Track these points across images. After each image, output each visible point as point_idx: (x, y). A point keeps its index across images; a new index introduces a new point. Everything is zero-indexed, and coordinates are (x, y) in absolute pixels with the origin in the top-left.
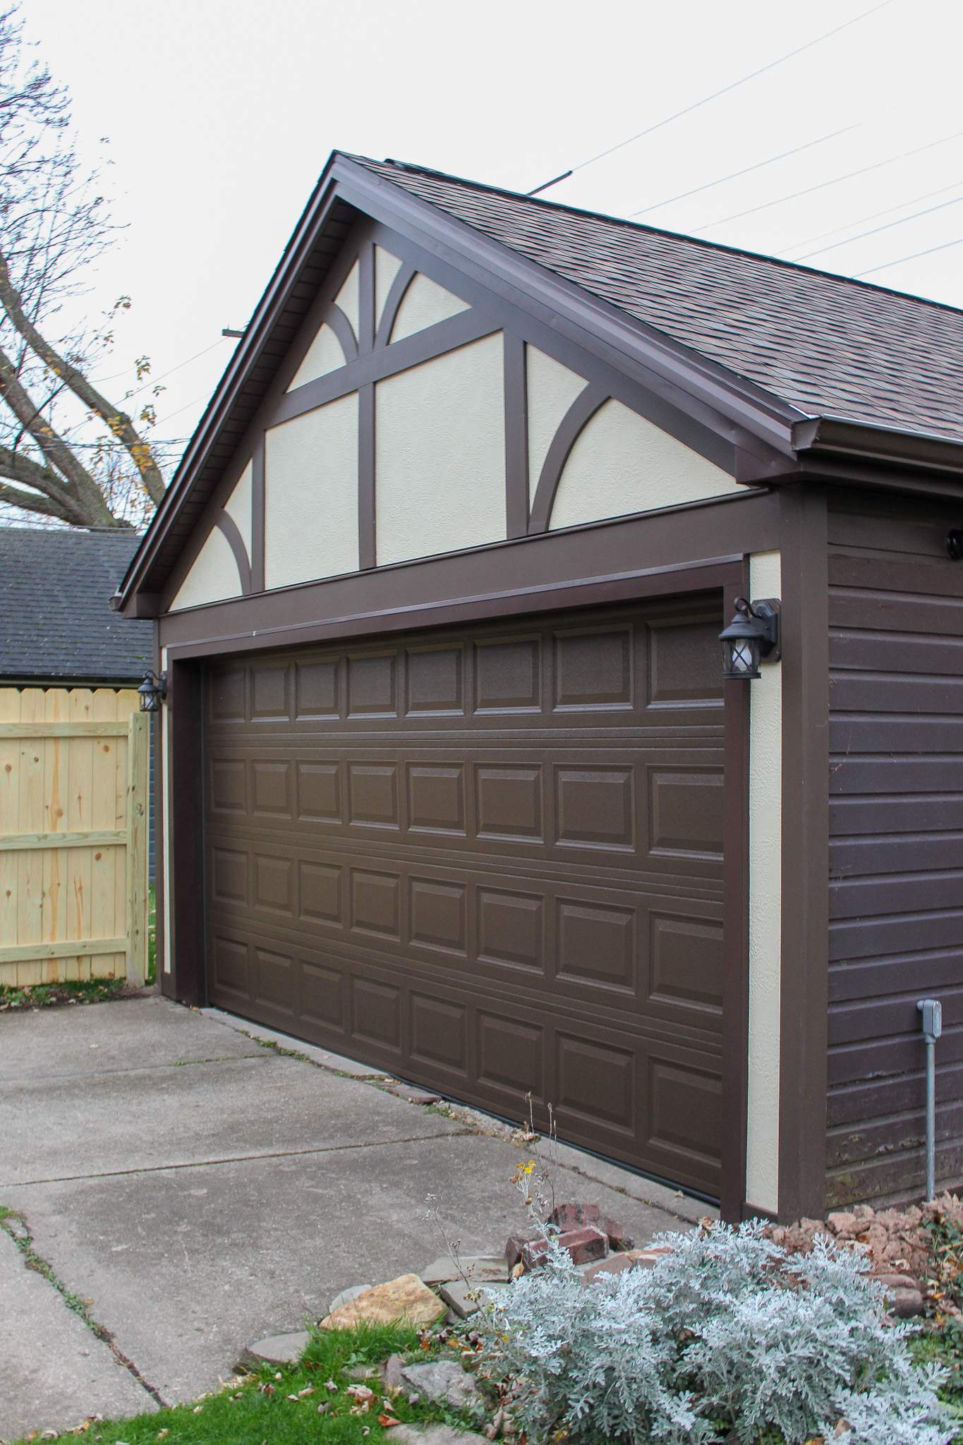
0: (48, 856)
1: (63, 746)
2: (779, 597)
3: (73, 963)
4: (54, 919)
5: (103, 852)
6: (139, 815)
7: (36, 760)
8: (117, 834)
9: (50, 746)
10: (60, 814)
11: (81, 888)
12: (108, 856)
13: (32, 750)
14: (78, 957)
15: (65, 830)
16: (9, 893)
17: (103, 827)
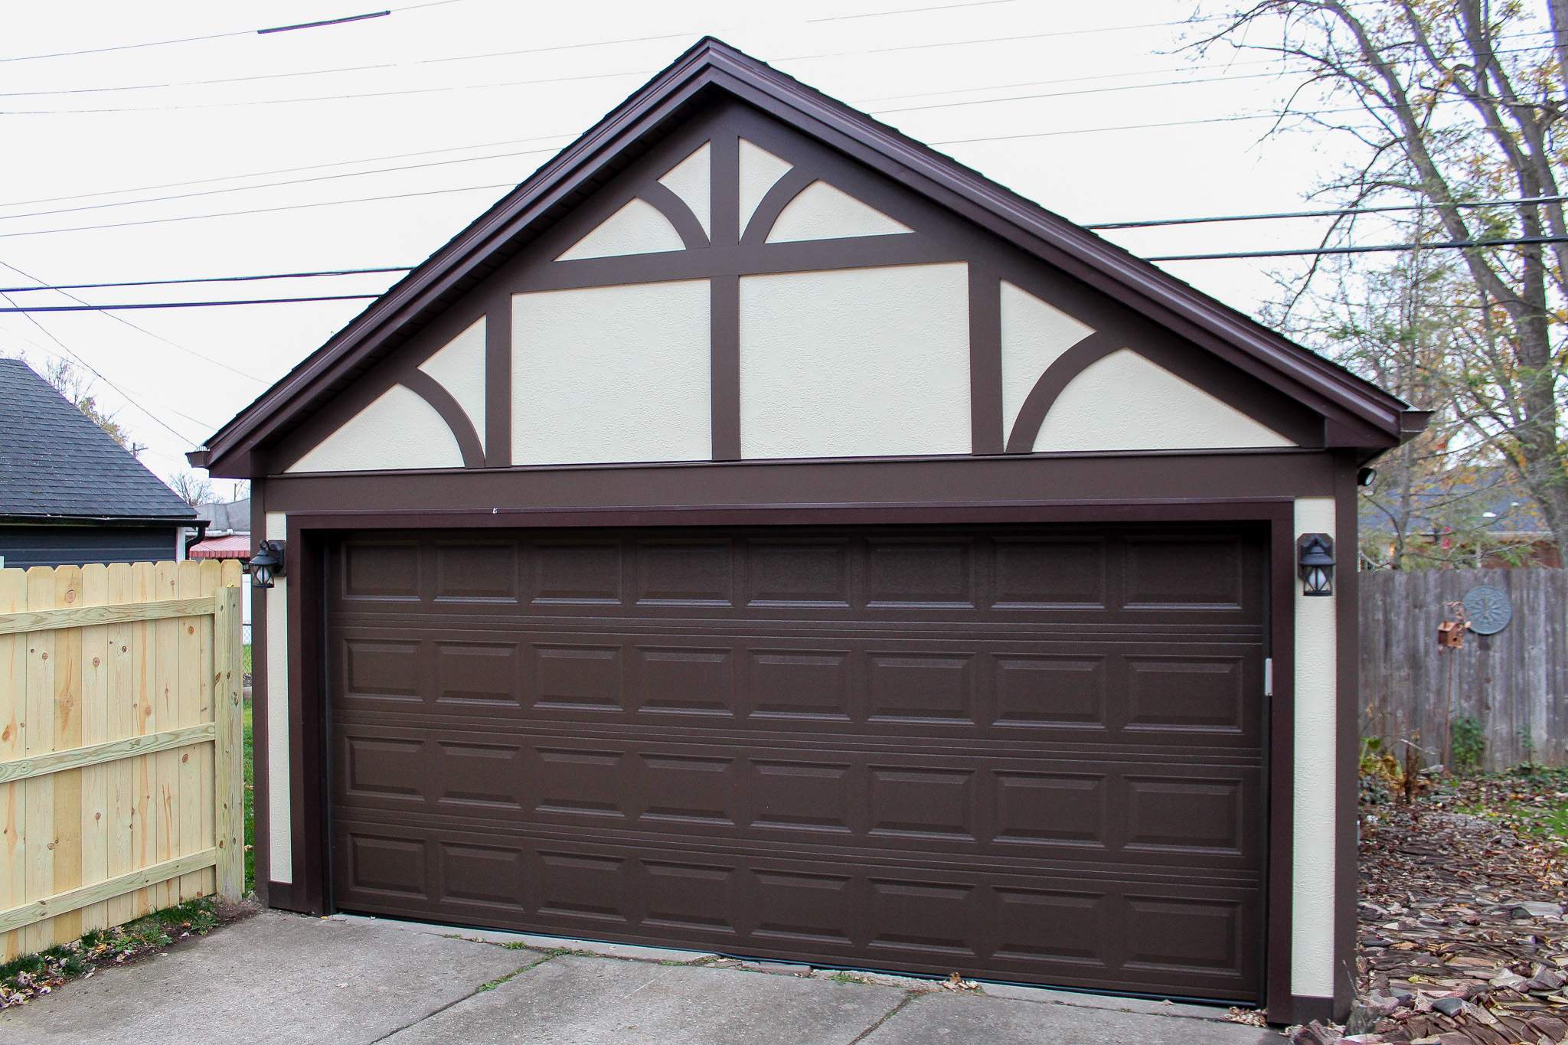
0: (137, 763)
1: (150, 630)
2: (1331, 532)
3: (163, 889)
4: (144, 838)
5: (189, 751)
6: (234, 706)
7: (124, 650)
8: (206, 730)
9: (138, 630)
10: (148, 712)
11: (169, 798)
12: (195, 756)
13: (120, 638)
14: (168, 881)
15: (156, 730)
16: (98, 816)
17: (192, 723)
